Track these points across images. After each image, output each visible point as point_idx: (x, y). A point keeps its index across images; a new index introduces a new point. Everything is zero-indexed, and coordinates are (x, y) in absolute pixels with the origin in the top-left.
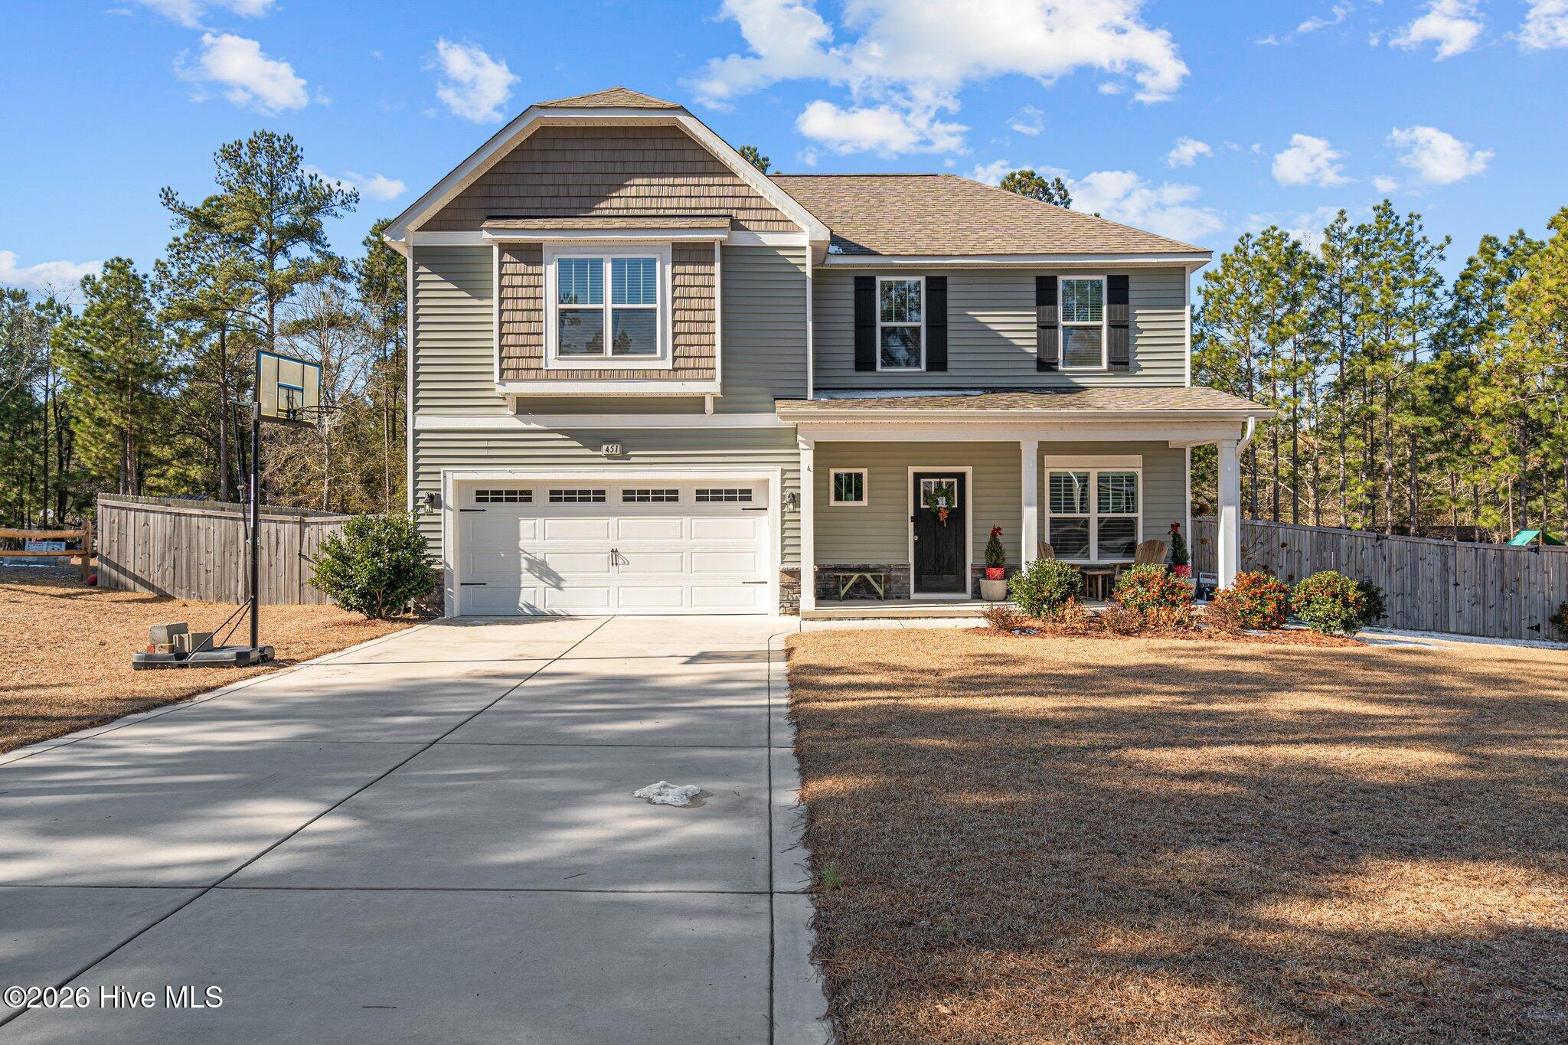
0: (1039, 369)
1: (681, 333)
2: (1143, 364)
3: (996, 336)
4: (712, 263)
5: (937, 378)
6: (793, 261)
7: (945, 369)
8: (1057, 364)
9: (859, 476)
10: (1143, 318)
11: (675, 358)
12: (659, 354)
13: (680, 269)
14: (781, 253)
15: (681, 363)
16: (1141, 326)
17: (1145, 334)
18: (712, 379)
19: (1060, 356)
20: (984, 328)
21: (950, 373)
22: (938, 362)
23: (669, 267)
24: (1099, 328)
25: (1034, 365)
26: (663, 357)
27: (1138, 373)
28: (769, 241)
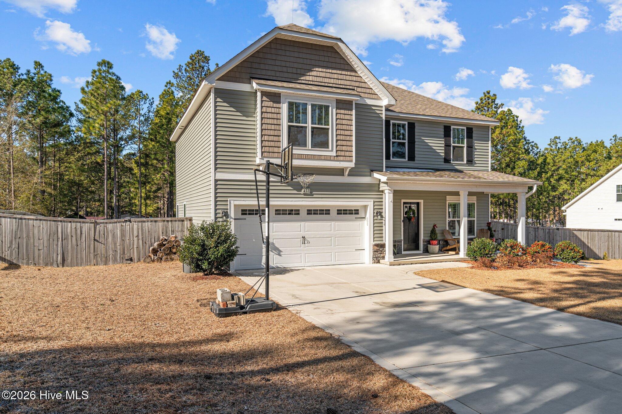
0: (445, 162)
1: (339, 140)
2: (477, 162)
3: (430, 148)
4: (351, 110)
5: (411, 164)
6: (378, 112)
7: (414, 160)
8: (450, 160)
11: (337, 151)
12: (330, 149)
13: (339, 111)
14: (374, 108)
15: (339, 153)
17: (478, 151)
18: (352, 161)
19: (452, 157)
20: (426, 144)
21: (416, 162)
22: (412, 158)
23: (334, 110)
24: (464, 147)
25: (443, 160)
26: (332, 151)
27: (475, 165)
28: (369, 102)
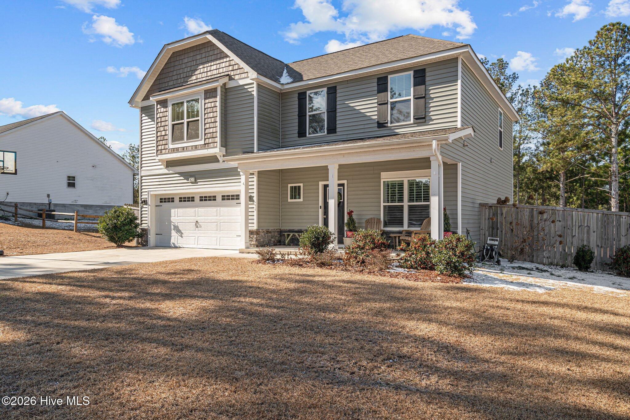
0: (378, 127)
1: (207, 128)
2: (433, 118)
3: (358, 112)
4: (216, 97)
5: (332, 137)
6: (250, 90)
7: (336, 132)
8: (387, 123)
9: (299, 187)
10: (435, 92)
11: (205, 139)
12: (200, 139)
13: (207, 101)
14: (246, 87)
15: (207, 141)
16: (432, 96)
17: (435, 100)
18: (216, 147)
19: (389, 119)
20: (353, 109)
21: (338, 134)
22: (332, 129)
23: (203, 101)
24: (410, 100)
25: (376, 125)
27: (431, 123)
28: (241, 82)
